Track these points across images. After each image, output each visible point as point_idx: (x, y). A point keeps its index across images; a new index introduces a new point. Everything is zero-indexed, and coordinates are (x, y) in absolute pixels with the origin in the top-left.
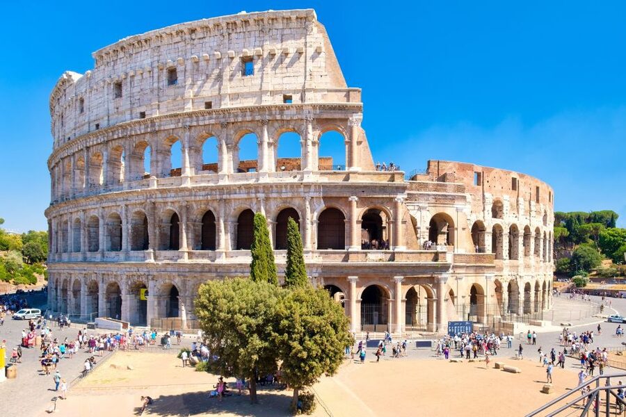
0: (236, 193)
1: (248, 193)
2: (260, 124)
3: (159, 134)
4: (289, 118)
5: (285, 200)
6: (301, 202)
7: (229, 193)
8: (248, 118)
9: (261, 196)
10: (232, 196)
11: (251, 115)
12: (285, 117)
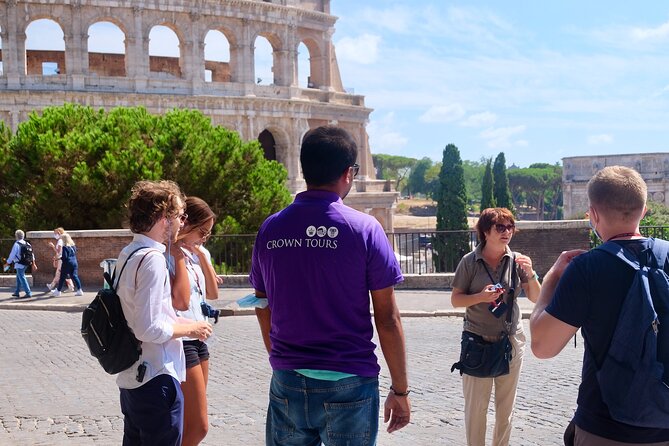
0: (220, 108)
1: (236, 109)
2: (240, 23)
3: (83, 10)
4: (273, 22)
5: (272, 121)
6: (289, 124)
7: (212, 107)
8: (229, 14)
9: (251, 113)
10: (216, 112)
11: (232, 10)
12: (269, 20)
